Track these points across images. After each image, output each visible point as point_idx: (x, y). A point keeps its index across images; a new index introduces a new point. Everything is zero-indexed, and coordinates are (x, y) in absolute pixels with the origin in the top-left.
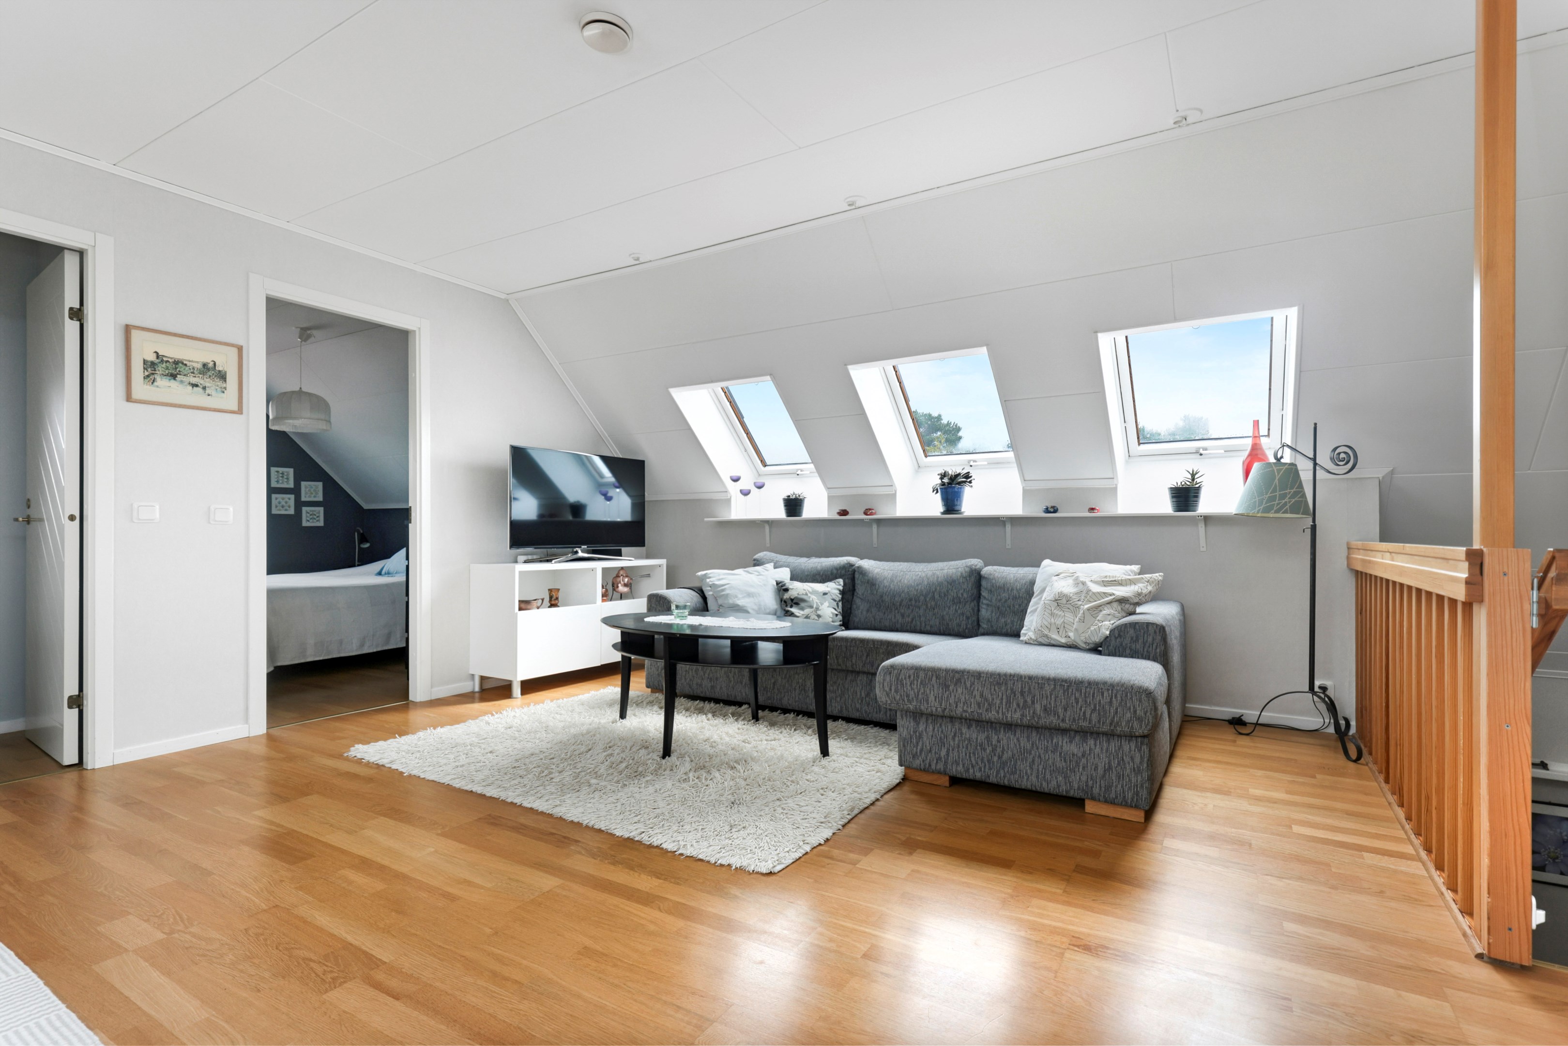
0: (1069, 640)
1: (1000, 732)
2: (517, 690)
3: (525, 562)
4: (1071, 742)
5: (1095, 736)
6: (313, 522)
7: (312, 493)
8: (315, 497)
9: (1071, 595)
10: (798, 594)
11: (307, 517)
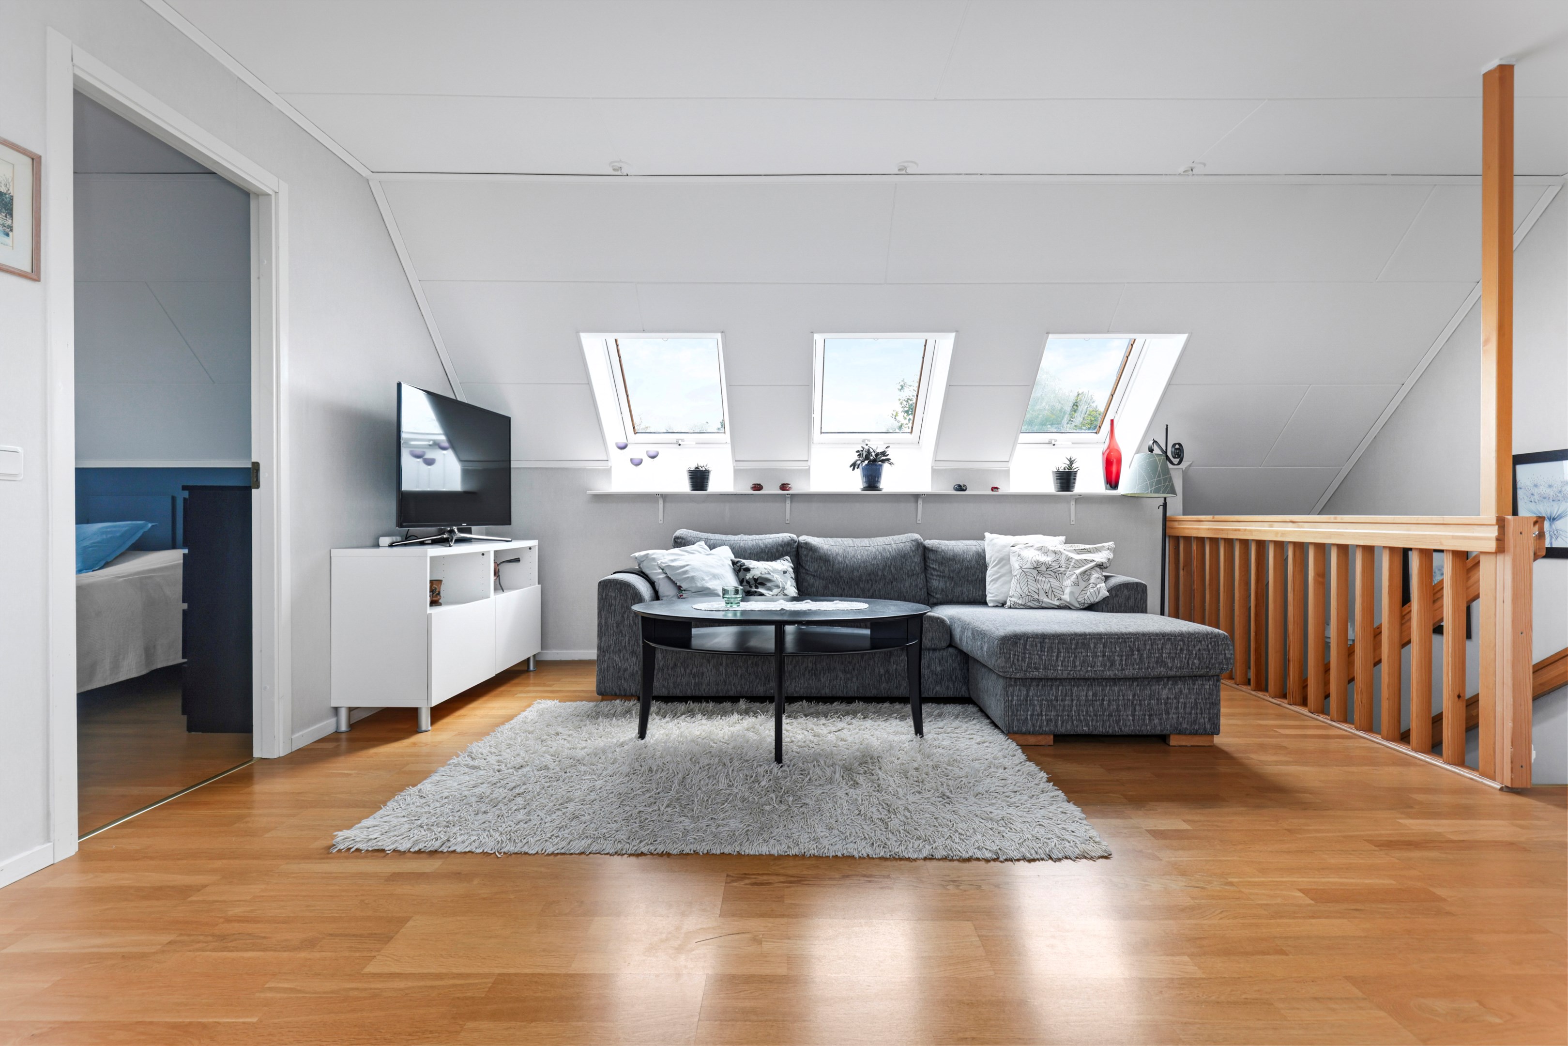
0: (1062, 602)
1: (1106, 686)
2: (425, 718)
3: (391, 545)
4: (1165, 687)
5: (1182, 679)
9: (1050, 563)
10: (761, 573)
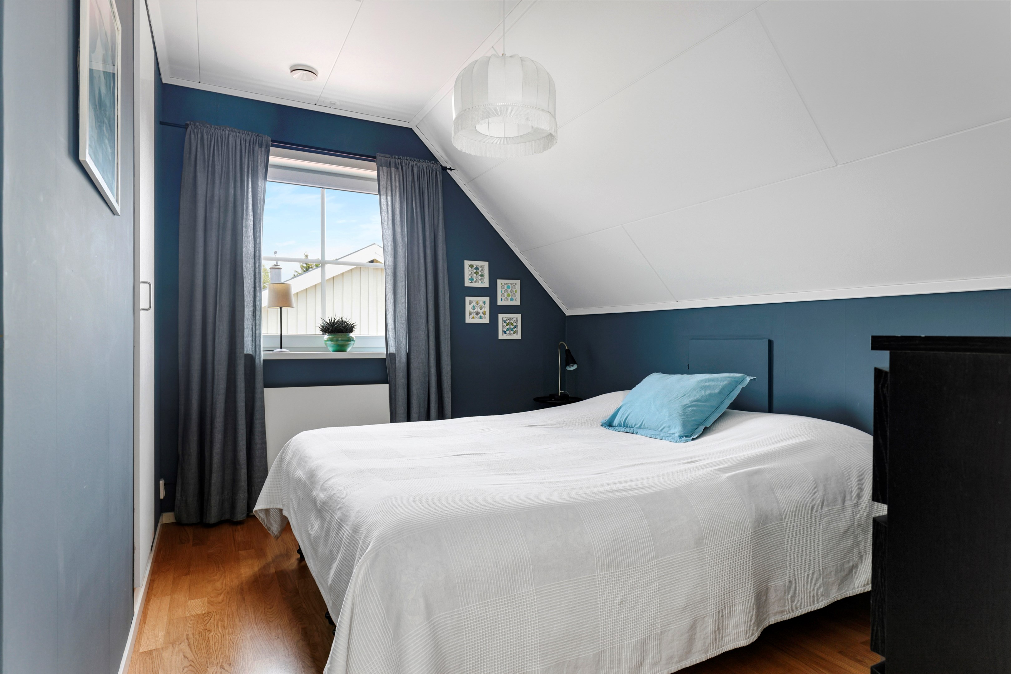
6: (510, 334)
7: (509, 295)
8: (512, 300)
11: (503, 327)
